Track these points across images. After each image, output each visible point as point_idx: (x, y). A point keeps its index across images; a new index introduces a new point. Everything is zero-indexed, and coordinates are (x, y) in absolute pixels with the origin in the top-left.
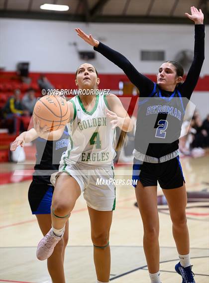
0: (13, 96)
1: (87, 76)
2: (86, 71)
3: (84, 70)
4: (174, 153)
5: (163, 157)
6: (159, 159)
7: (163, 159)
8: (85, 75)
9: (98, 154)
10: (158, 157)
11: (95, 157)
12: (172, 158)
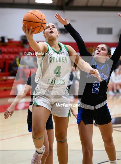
0: (18, 56)
1: (52, 30)
2: (51, 27)
3: (50, 27)
4: (104, 102)
5: (97, 105)
6: (95, 107)
7: (98, 107)
8: (50, 29)
9: (58, 80)
10: (94, 106)
11: (56, 82)
12: (103, 105)
